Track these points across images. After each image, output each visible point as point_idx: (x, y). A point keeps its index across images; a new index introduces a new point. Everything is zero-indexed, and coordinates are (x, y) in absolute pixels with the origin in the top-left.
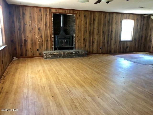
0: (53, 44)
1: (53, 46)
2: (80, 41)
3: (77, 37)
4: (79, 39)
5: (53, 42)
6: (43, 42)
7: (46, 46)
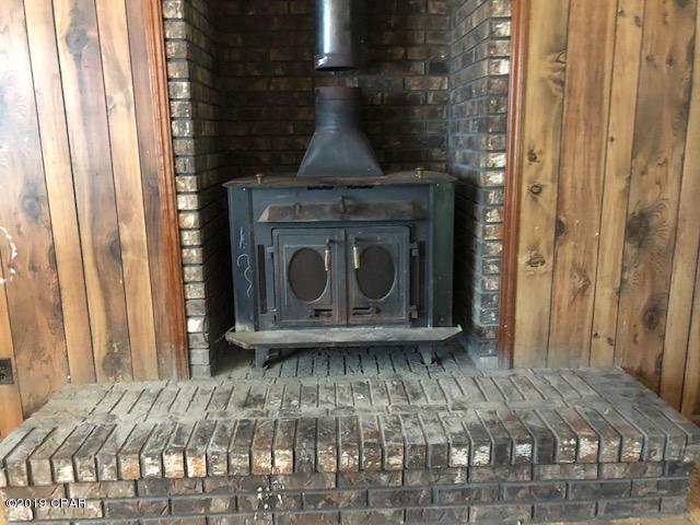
0: (196, 293)
1: (195, 325)
2: (568, 252)
3: (536, 191)
4: (560, 228)
5: (193, 273)
6: (66, 271)
7: (109, 324)
